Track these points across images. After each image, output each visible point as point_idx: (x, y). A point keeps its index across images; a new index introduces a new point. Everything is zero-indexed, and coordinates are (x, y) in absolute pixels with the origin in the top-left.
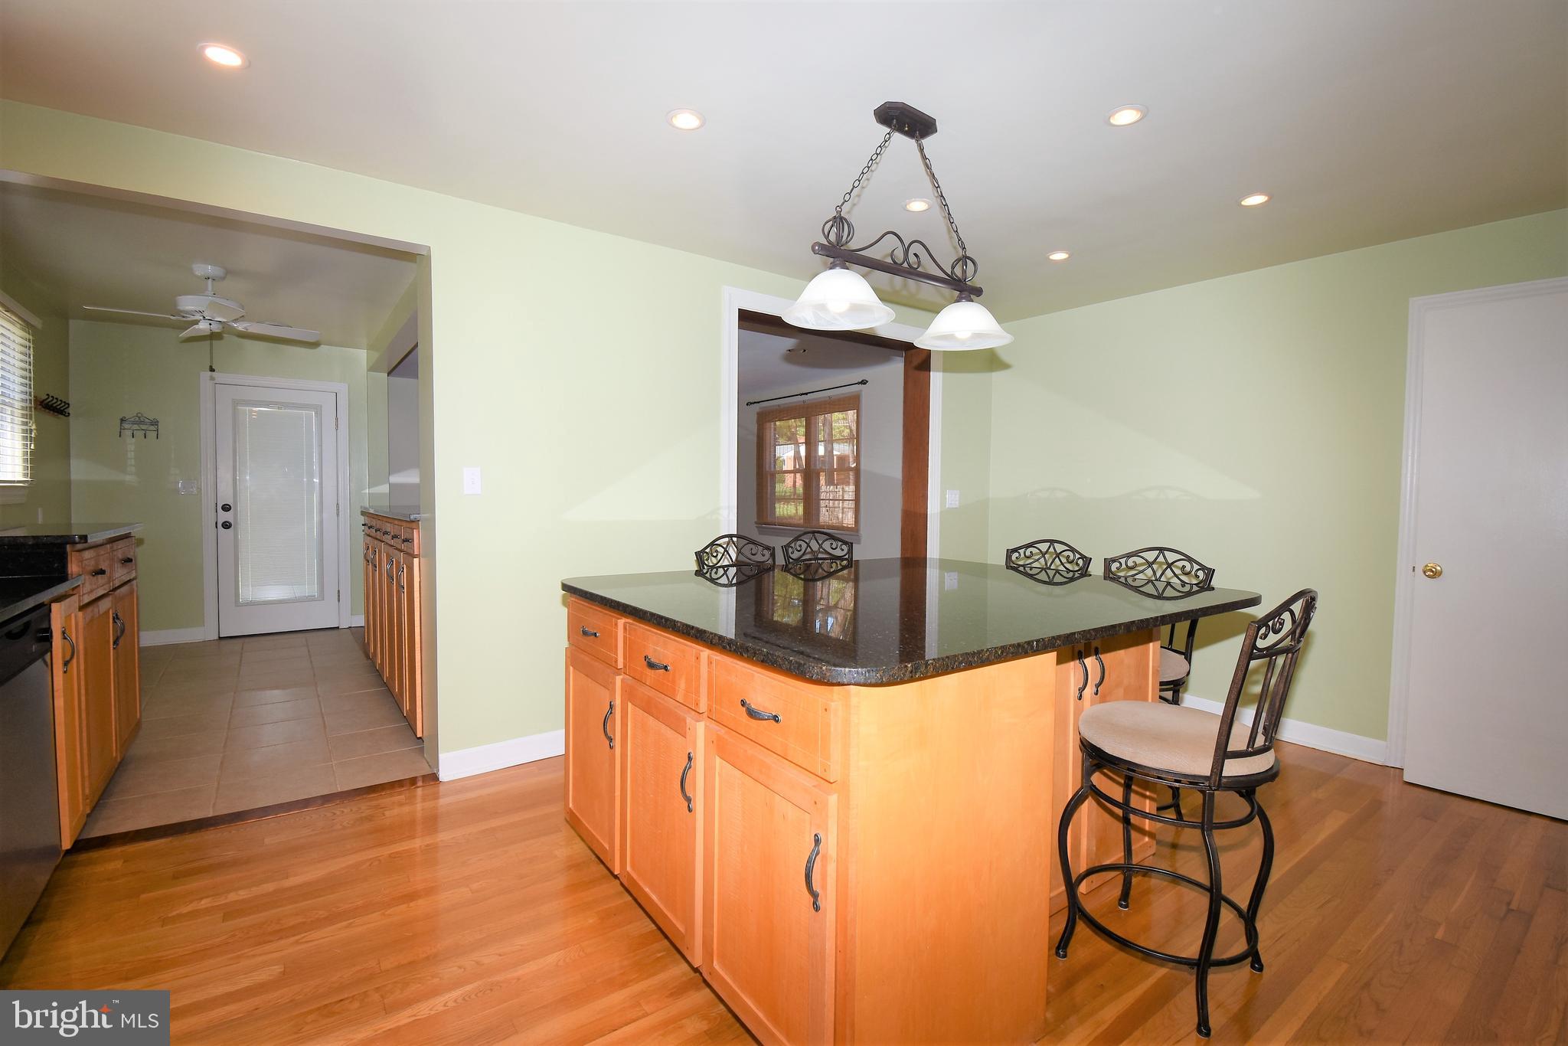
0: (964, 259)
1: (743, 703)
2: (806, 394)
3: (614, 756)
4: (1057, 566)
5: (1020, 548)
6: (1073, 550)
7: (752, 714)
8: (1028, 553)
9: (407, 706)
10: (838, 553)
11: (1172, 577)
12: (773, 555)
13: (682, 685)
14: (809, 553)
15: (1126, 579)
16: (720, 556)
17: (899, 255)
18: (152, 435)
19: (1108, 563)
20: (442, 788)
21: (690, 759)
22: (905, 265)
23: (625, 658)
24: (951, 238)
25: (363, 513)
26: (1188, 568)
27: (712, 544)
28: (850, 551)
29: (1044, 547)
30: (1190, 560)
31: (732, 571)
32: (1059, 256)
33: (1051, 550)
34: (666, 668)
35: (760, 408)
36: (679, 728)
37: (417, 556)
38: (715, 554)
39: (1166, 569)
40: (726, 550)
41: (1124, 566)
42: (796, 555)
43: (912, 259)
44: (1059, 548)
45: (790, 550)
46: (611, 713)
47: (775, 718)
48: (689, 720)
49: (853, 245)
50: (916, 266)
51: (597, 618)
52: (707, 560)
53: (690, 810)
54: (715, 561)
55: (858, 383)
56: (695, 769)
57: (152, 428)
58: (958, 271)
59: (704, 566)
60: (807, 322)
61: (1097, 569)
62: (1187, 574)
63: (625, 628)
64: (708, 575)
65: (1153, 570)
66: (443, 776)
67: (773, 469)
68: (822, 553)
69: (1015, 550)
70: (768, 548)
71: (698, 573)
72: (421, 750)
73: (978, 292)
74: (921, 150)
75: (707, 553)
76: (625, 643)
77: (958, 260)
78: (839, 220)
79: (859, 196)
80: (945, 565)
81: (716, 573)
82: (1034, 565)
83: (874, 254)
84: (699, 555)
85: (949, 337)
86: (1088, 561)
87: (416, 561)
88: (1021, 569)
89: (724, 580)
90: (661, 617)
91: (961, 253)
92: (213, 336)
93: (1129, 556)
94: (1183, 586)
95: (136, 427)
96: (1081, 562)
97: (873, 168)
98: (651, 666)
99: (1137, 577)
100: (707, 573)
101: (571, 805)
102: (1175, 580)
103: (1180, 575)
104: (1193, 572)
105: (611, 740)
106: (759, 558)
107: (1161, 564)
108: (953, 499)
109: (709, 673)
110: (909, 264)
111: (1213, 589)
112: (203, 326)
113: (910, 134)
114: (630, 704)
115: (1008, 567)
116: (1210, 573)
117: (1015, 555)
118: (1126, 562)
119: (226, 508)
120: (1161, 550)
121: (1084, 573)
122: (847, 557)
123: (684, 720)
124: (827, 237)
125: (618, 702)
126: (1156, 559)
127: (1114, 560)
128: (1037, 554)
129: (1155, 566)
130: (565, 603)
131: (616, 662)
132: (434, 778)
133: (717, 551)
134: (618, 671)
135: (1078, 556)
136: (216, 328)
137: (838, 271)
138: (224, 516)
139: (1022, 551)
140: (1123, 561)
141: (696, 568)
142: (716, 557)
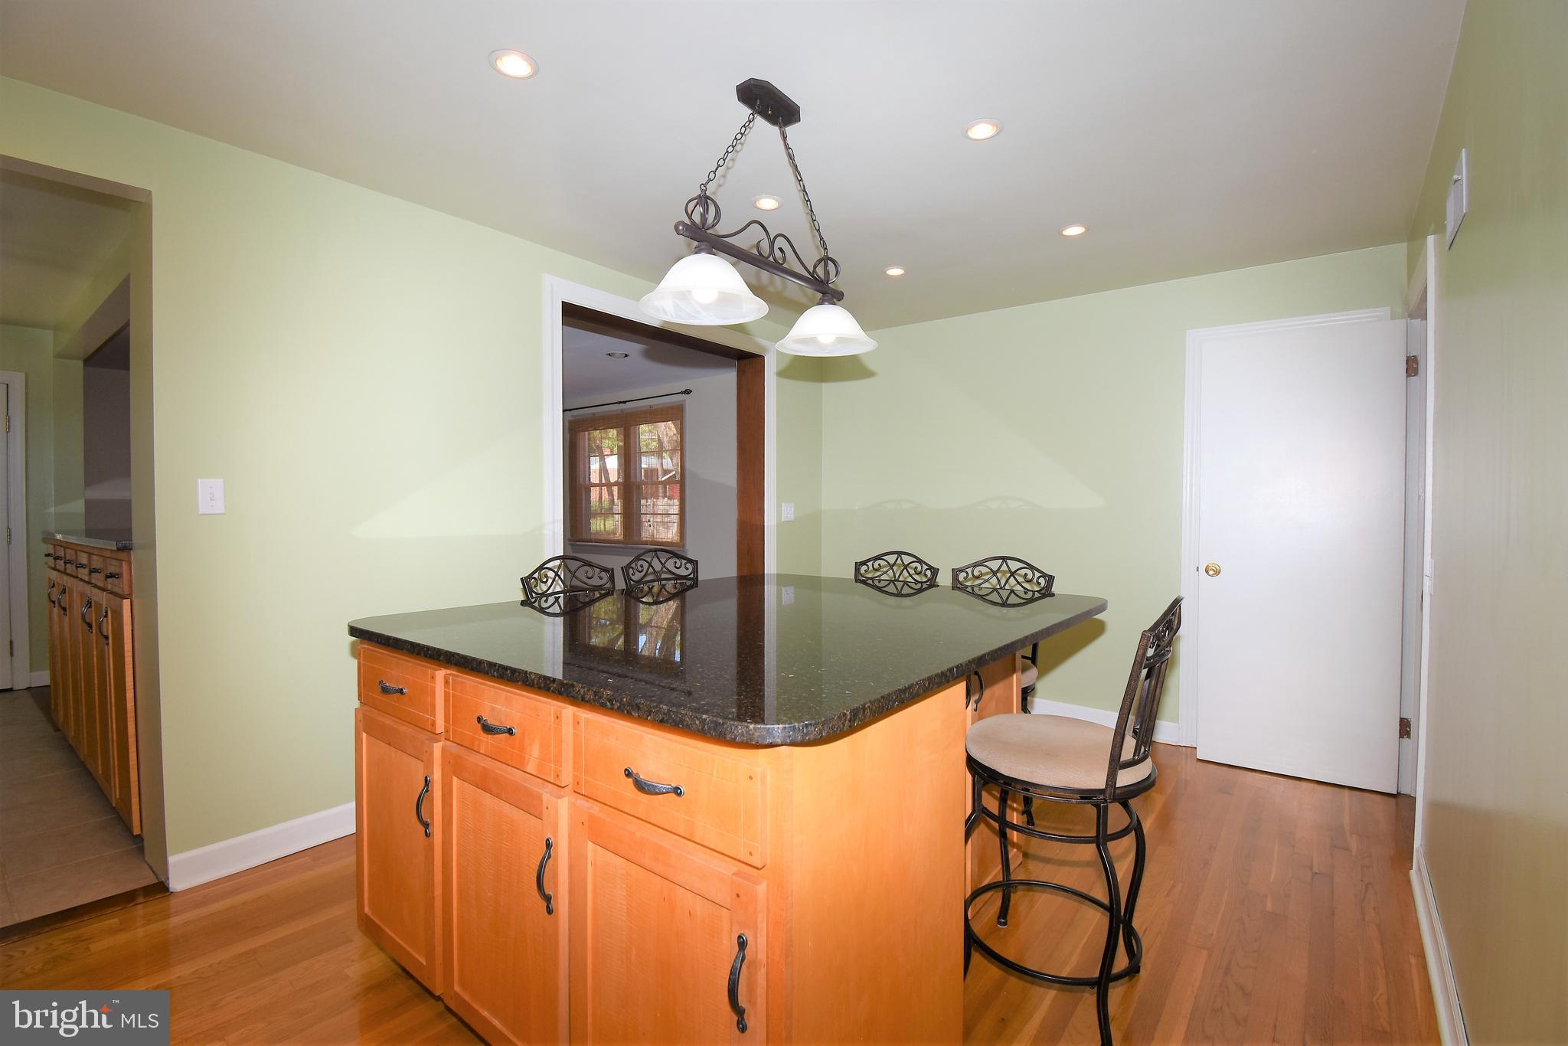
0: (826, 260)
1: (628, 774)
2: (625, 402)
3: (430, 848)
4: (905, 578)
5: (869, 560)
6: (920, 561)
7: (642, 786)
8: (876, 566)
9: (116, 794)
10: (682, 572)
11: (1015, 585)
12: (612, 578)
13: (535, 751)
14: (651, 574)
15: (972, 588)
16: (550, 581)
17: (765, 246)
19: (956, 572)
20: (173, 900)
21: (549, 846)
22: (771, 259)
23: (447, 720)
24: (814, 236)
25: (45, 539)
26: (1030, 576)
27: (541, 568)
28: (695, 571)
29: (891, 559)
30: (1032, 567)
31: (564, 599)
32: (895, 272)
33: (899, 561)
34: (510, 731)
35: (573, 416)
36: (531, 806)
37: (129, 596)
38: (545, 580)
39: (1010, 577)
40: (557, 574)
41: (970, 576)
42: (637, 576)
43: (778, 254)
44: (907, 559)
45: (631, 571)
46: (427, 791)
47: (677, 791)
48: (546, 797)
49: (722, 229)
50: (781, 262)
51: (401, 671)
52: (535, 587)
53: (550, 911)
54: (545, 588)
55: (682, 393)
56: (556, 860)
58: (820, 271)
59: (531, 596)
60: (666, 313)
61: (944, 579)
62: (1029, 581)
63: (447, 682)
64: (536, 604)
65: (997, 578)
66: (176, 885)
67: (587, 482)
68: (666, 573)
69: (864, 563)
70: (605, 570)
71: (525, 602)
72: (142, 852)
73: (840, 295)
74: (785, 138)
75: (535, 578)
76: (447, 700)
77: (820, 261)
78: (704, 200)
79: (724, 176)
80: (783, 580)
81: (546, 601)
82: (882, 577)
83: (741, 242)
84: (525, 581)
85: (812, 341)
86: (935, 571)
87: (126, 603)
88: (870, 582)
89: (556, 609)
90: (506, 668)
91: (823, 253)
93: (975, 565)
94: (1026, 593)
96: (928, 573)
97: (738, 147)
98: (488, 729)
99: (983, 586)
100: (535, 602)
101: (367, 910)
102: (1018, 588)
103: (1023, 582)
104: (1035, 580)
105: (426, 825)
106: (596, 582)
107: (1004, 572)
108: (789, 512)
109: (576, 736)
110: (774, 259)
111: (1054, 594)
113: (772, 120)
114: (455, 779)
115: (856, 582)
116: (1050, 579)
117: (864, 567)
118: (972, 571)
120: (1004, 559)
121: (932, 584)
122: (692, 576)
123: (539, 798)
124: (690, 217)
125: (437, 776)
126: (1000, 567)
127: (961, 570)
128: (885, 566)
129: (999, 575)
130: (355, 652)
131: (433, 724)
132: (160, 888)
133: (546, 576)
134: (435, 736)
135: (925, 567)
137: (703, 256)
139: (870, 564)
140: (969, 571)
141: (522, 597)
142: (545, 583)
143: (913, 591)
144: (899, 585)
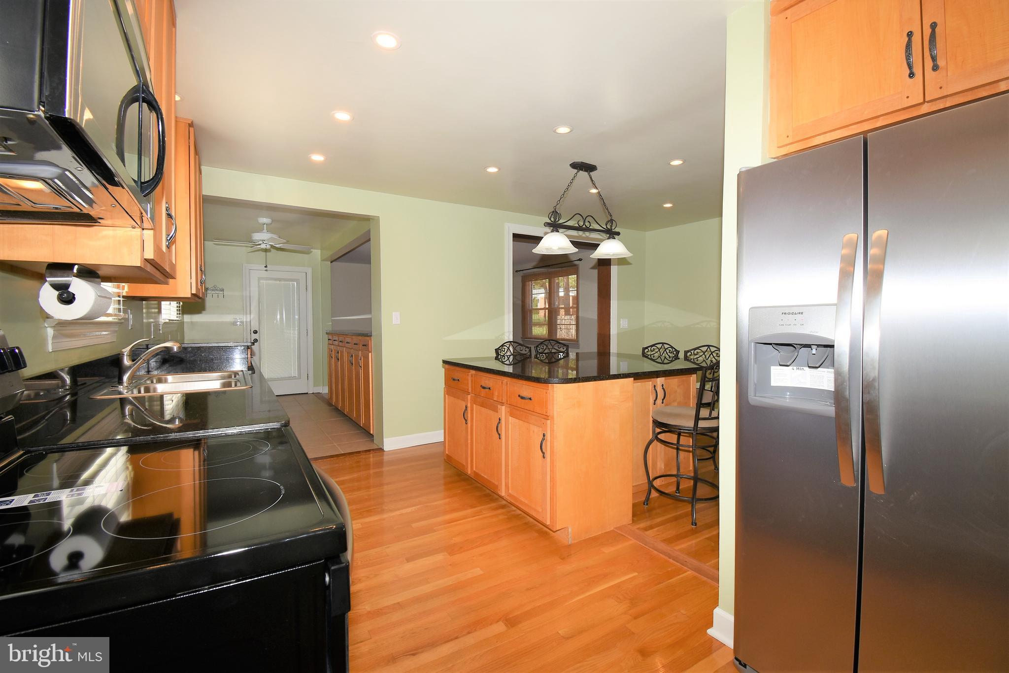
0: (611, 221)
1: (519, 396)
2: (549, 266)
3: (467, 428)
4: (665, 355)
5: (649, 347)
6: (672, 347)
7: (522, 398)
8: (652, 349)
9: (364, 425)
10: (561, 350)
11: (713, 358)
12: (530, 351)
13: (496, 394)
14: (548, 350)
15: (694, 359)
16: (506, 350)
17: (581, 222)
18: (221, 296)
19: (686, 352)
20: (385, 453)
21: (500, 420)
22: (584, 226)
23: (472, 388)
24: (605, 212)
25: (327, 333)
27: (502, 346)
28: (568, 349)
29: (659, 346)
31: (511, 358)
32: (668, 205)
33: (663, 347)
34: (489, 388)
35: (524, 274)
36: (495, 410)
37: (370, 352)
38: (504, 350)
39: (710, 355)
40: (508, 348)
41: (693, 354)
42: (541, 351)
43: (587, 223)
44: (666, 346)
45: (538, 348)
46: (466, 410)
47: (530, 399)
48: (499, 406)
49: (561, 221)
50: (588, 226)
51: (458, 373)
52: (500, 353)
53: (500, 438)
54: (504, 353)
55: (577, 261)
56: (501, 424)
57: (221, 292)
58: (608, 226)
59: (498, 354)
60: (543, 252)
61: (681, 355)
62: (718, 357)
63: (472, 376)
64: (501, 360)
65: (705, 355)
66: (386, 448)
67: (530, 308)
68: (554, 350)
69: (647, 348)
70: (528, 347)
71: (497, 358)
72: (373, 441)
73: (618, 234)
74: (591, 177)
75: (500, 349)
76: (472, 381)
77: (609, 221)
78: (555, 212)
79: (563, 201)
80: (619, 355)
81: (504, 359)
82: (655, 355)
83: (570, 223)
84: (497, 350)
85: (605, 254)
86: (678, 352)
87: (370, 354)
88: (649, 357)
89: (507, 362)
90: (488, 369)
91: (609, 218)
92: (266, 250)
93: (695, 349)
95: (213, 292)
96: (675, 352)
97: (569, 189)
98: (484, 388)
99: (699, 359)
100: (500, 358)
101: (447, 452)
105: (466, 420)
106: (523, 352)
107: (708, 352)
108: (624, 324)
109: (507, 386)
110: (586, 226)
112: (263, 246)
113: (586, 171)
114: (474, 405)
115: (643, 356)
117: (647, 350)
118: (694, 352)
119: (255, 332)
120: (709, 346)
121: (677, 357)
122: (566, 352)
123: (497, 407)
124: (550, 219)
125: (469, 405)
126: (707, 350)
127: (688, 351)
128: (656, 350)
130: (444, 368)
131: (468, 390)
132: (381, 450)
133: (504, 349)
134: (468, 393)
135: (674, 350)
136: (268, 247)
137: (555, 232)
138: (255, 336)
139: (649, 348)
140: (692, 352)
141: (495, 355)
142: (504, 351)
143: (669, 362)
144: (663, 359)
